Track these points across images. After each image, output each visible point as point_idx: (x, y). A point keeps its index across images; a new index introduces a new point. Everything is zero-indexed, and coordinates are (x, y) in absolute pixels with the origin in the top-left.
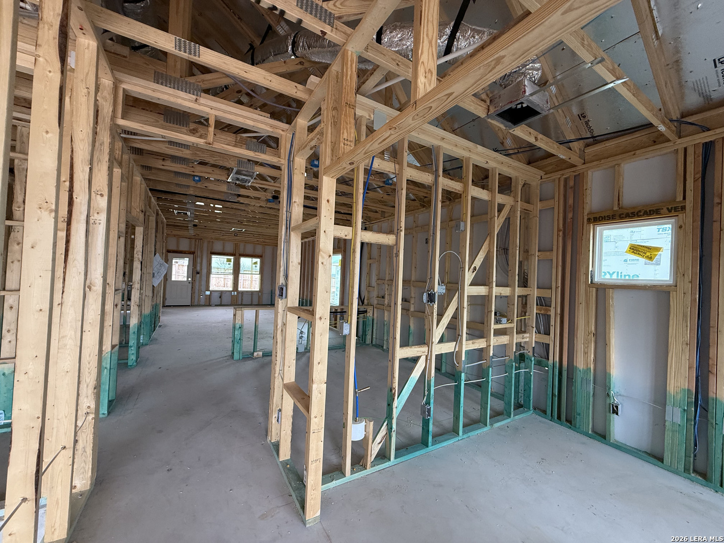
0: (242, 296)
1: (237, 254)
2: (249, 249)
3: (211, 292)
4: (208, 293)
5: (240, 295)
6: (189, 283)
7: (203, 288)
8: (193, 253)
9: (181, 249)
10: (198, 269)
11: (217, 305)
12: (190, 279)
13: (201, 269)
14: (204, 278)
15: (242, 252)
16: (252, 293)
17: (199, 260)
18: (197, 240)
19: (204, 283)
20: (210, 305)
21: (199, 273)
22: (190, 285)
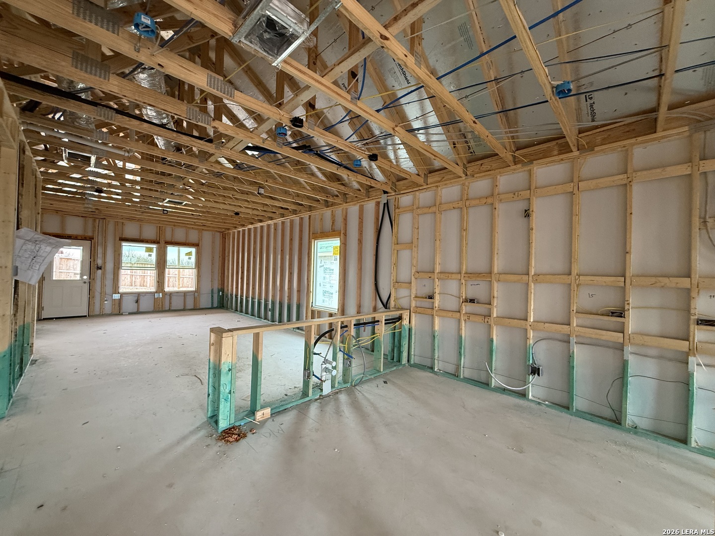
0: (170, 299)
1: (162, 242)
2: (180, 235)
3: (122, 295)
4: (116, 296)
5: (167, 297)
6: (85, 283)
7: (109, 289)
8: (91, 239)
9: (69, 232)
10: (100, 262)
11: (131, 314)
12: (85, 277)
13: (105, 263)
14: (110, 276)
15: (168, 238)
16: (185, 294)
17: (100, 251)
18: (97, 220)
19: (109, 283)
20: (120, 314)
21: (101, 269)
22: (86, 286)
